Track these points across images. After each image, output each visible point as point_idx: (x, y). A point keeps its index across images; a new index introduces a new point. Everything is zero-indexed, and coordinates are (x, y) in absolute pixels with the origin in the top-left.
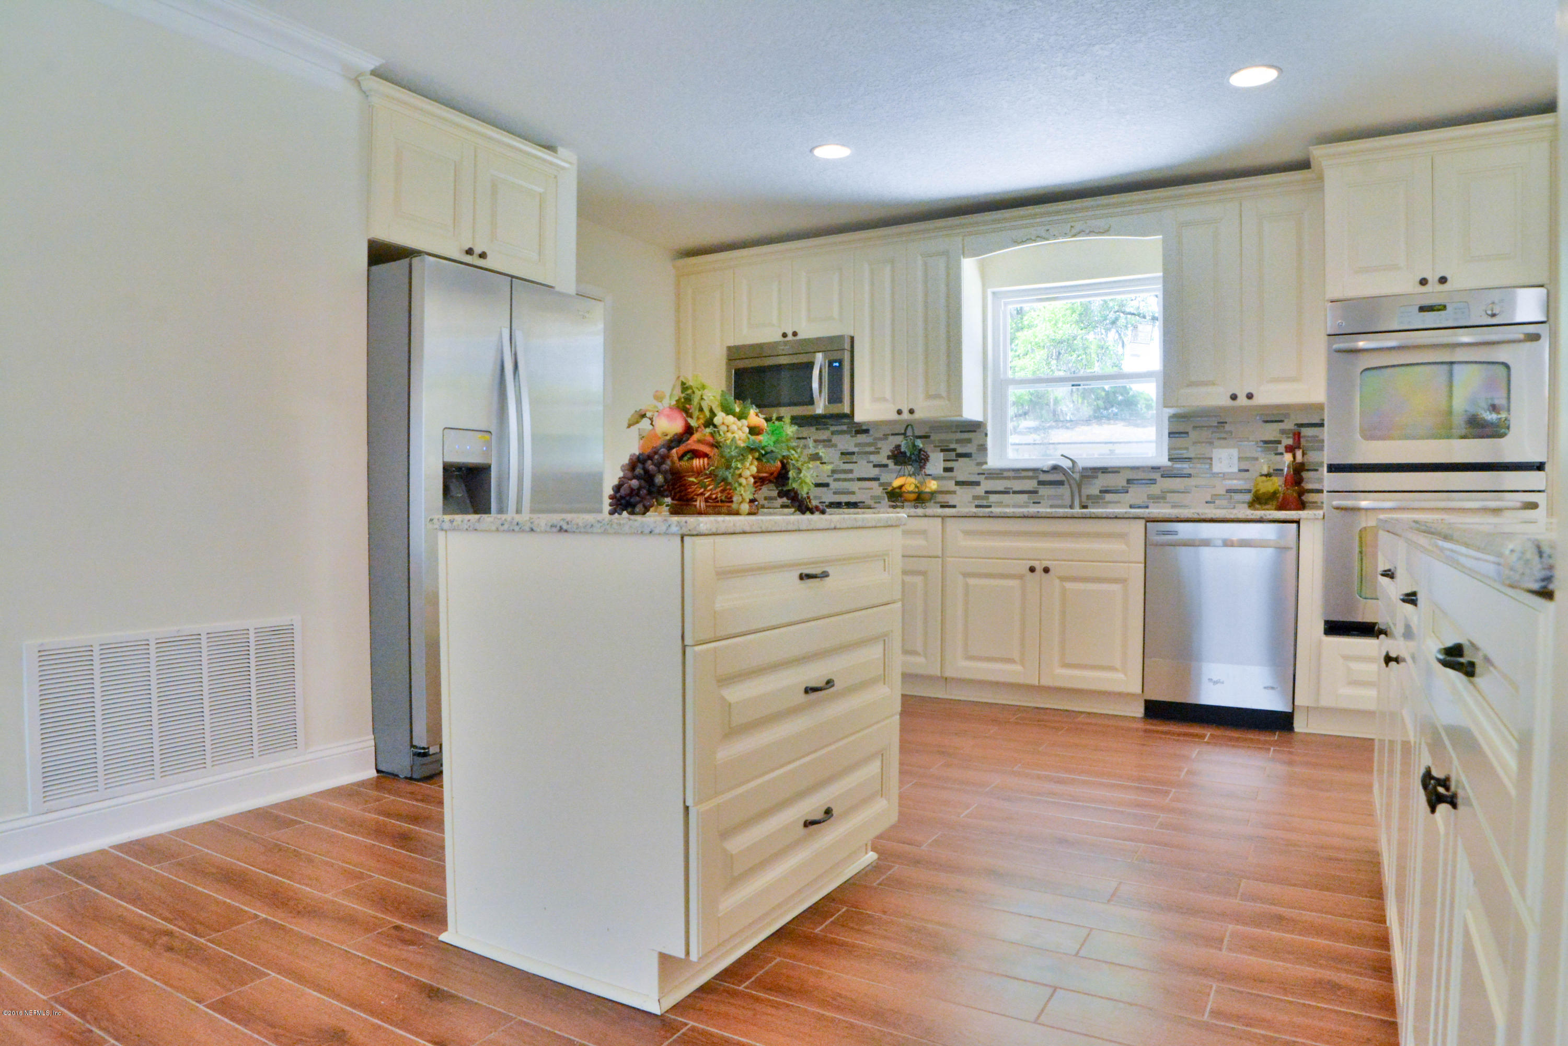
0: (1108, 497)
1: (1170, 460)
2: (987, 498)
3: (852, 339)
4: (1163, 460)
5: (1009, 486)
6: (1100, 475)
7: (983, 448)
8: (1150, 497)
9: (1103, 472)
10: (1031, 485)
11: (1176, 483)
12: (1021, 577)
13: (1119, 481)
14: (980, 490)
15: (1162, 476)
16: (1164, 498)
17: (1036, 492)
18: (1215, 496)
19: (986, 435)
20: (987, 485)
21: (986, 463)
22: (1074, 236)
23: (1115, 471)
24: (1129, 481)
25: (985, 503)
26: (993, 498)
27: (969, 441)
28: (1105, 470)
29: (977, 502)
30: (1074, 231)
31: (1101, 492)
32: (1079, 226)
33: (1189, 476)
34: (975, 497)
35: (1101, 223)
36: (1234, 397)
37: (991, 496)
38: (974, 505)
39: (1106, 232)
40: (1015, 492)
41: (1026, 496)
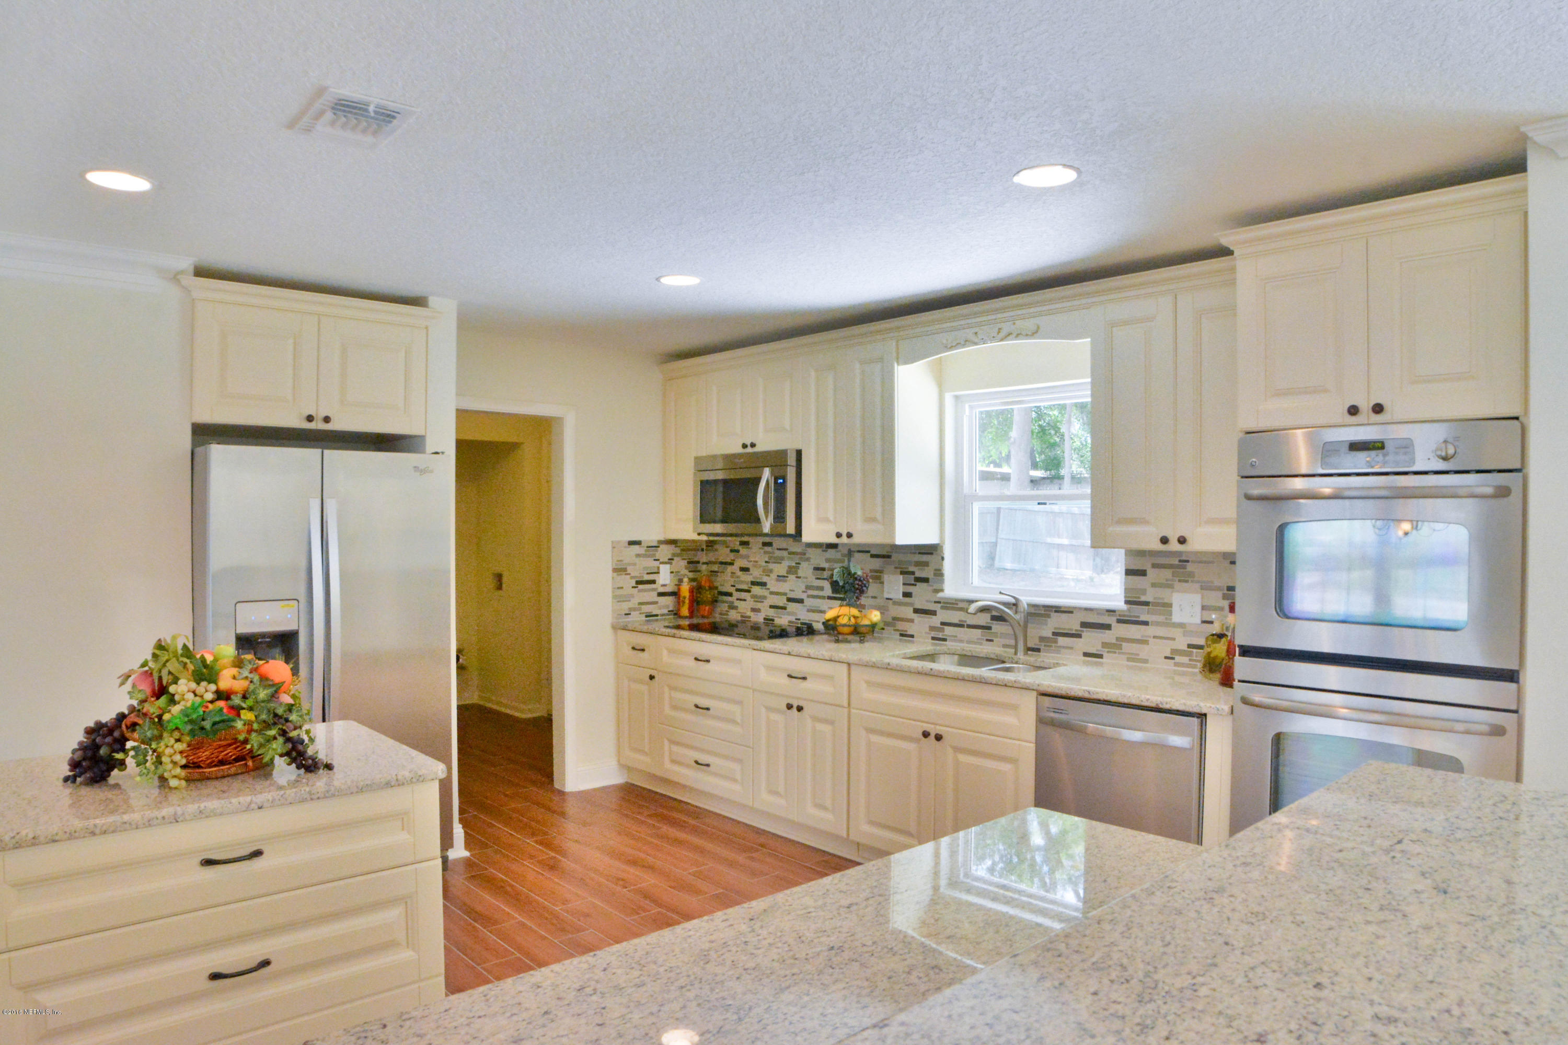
0: (1062, 641)
1: (1127, 602)
2: (942, 630)
3: (799, 453)
4: (1119, 604)
5: (963, 619)
6: (1053, 614)
7: (939, 573)
8: (1105, 645)
9: (1056, 611)
10: (984, 619)
11: (1134, 631)
12: (917, 741)
13: (1072, 624)
14: (936, 621)
15: (1119, 621)
16: (1120, 647)
17: (989, 628)
18: (1174, 651)
19: (943, 559)
20: (944, 616)
21: (942, 590)
22: (1002, 340)
23: (1068, 611)
24: (1085, 625)
25: (940, 635)
26: (948, 630)
27: (926, 564)
28: (1058, 610)
29: (933, 634)
30: (1002, 335)
31: (1054, 634)
32: (1006, 328)
33: (1146, 623)
34: (932, 628)
35: (1030, 324)
36: (1164, 540)
37: (946, 627)
38: (930, 636)
39: (1034, 334)
40: (969, 626)
41: (980, 631)
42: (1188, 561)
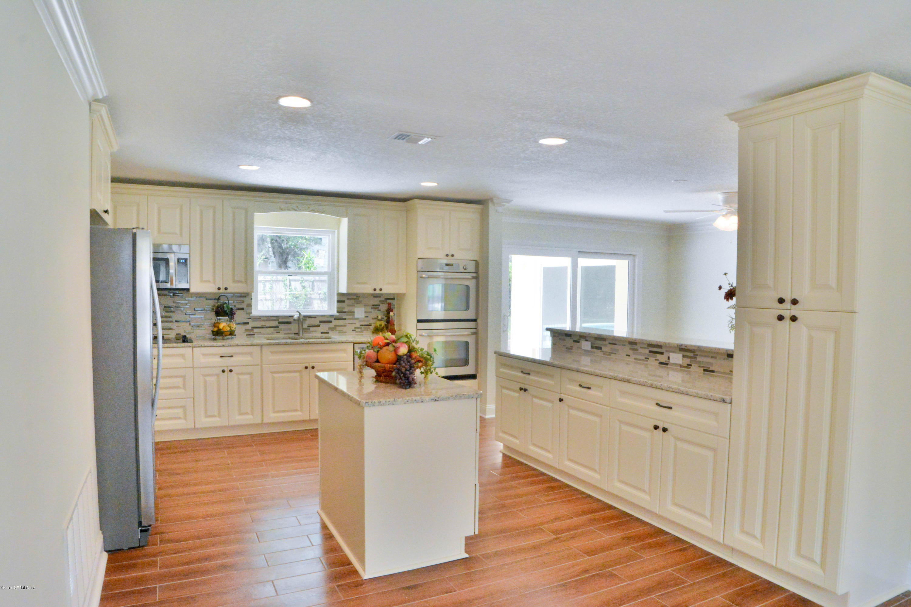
0: (312, 329)
1: (338, 312)
2: (252, 330)
4: (334, 312)
5: (264, 324)
6: (308, 319)
7: (250, 306)
8: (329, 328)
9: (309, 318)
10: (275, 324)
11: (341, 322)
12: (300, 371)
13: (316, 322)
14: (249, 327)
15: (335, 319)
16: (336, 328)
17: (278, 327)
18: (356, 328)
19: (251, 299)
20: (252, 324)
21: (252, 313)
22: (309, 212)
23: (315, 317)
24: (321, 322)
25: (252, 333)
26: (256, 330)
27: (243, 302)
28: (310, 317)
29: (247, 333)
31: (308, 326)
32: (312, 207)
33: (345, 319)
34: (246, 330)
35: (322, 208)
36: (375, 290)
38: (246, 334)
39: (323, 212)
40: (267, 327)
41: (272, 329)
42: (359, 297)
